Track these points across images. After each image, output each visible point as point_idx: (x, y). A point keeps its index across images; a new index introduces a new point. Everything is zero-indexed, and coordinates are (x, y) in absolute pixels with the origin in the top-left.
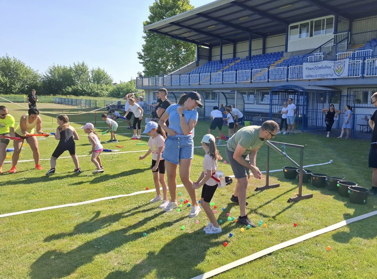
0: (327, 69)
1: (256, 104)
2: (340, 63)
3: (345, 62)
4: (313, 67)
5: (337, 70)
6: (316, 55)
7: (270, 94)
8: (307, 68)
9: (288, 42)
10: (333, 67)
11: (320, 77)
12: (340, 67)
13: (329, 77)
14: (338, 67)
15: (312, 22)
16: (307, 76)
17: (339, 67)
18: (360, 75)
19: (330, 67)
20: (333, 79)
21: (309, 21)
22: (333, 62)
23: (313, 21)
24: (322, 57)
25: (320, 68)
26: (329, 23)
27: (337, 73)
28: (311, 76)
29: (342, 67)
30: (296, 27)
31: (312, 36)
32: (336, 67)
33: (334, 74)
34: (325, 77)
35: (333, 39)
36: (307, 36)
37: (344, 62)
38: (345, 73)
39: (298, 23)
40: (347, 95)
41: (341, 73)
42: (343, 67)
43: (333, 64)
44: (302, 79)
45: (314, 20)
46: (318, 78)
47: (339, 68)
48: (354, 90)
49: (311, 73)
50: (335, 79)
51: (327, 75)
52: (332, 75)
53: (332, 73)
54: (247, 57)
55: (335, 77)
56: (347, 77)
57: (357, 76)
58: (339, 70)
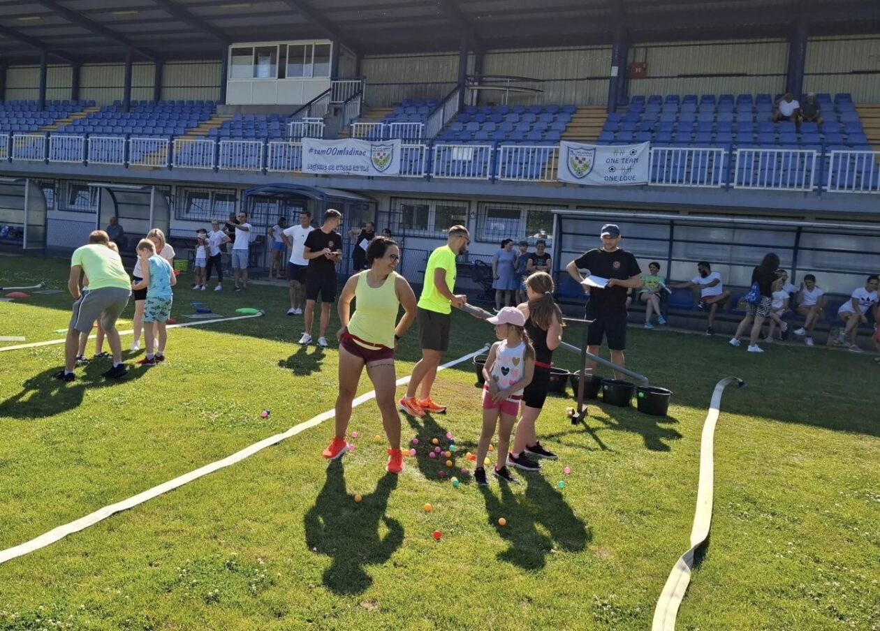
0: (357, 157)
1: (176, 219)
2: (383, 147)
3: (394, 146)
4: (325, 148)
5: (377, 161)
6: (307, 122)
7: (210, 197)
8: (311, 150)
9: (228, 81)
10: (368, 154)
11: (340, 172)
12: (384, 154)
13: (360, 172)
14: (379, 154)
15: (283, 48)
16: (313, 167)
17: (382, 154)
18: (423, 174)
19: (362, 153)
20: (369, 178)
21: (277, 44)
22: (370, 143)
23: (286, 45)
24: (320, 126)
25: (341, 152)
26: (321, 54)
27: (377, 167)
28: (320, 167)
29: (387, 155)
30: (247, 52)
31: (284, 78)
32: (374, 155)
33: (371, 168)
34: (352, 172)
35: (330, 90)
36: (272, 75)
37: (393, 145)
38: (394, 169)
39: (253, 45)
40: (388, 210)
41: (385, 167)
42: (389, 155)
43: (369, 148)
44: (299, 171)
45: (290, 43)
46: (335, 172)
47: (381, 157)
48: (403, 202)
49: (321, 160)
50: (373, 177)
51: (356, 168)
52: (366, 170)
53: (366, 165)
54: (116, 102)
55: (373, 173)
56: (397, 176)
57: (417, 176)
58: (381, 160)
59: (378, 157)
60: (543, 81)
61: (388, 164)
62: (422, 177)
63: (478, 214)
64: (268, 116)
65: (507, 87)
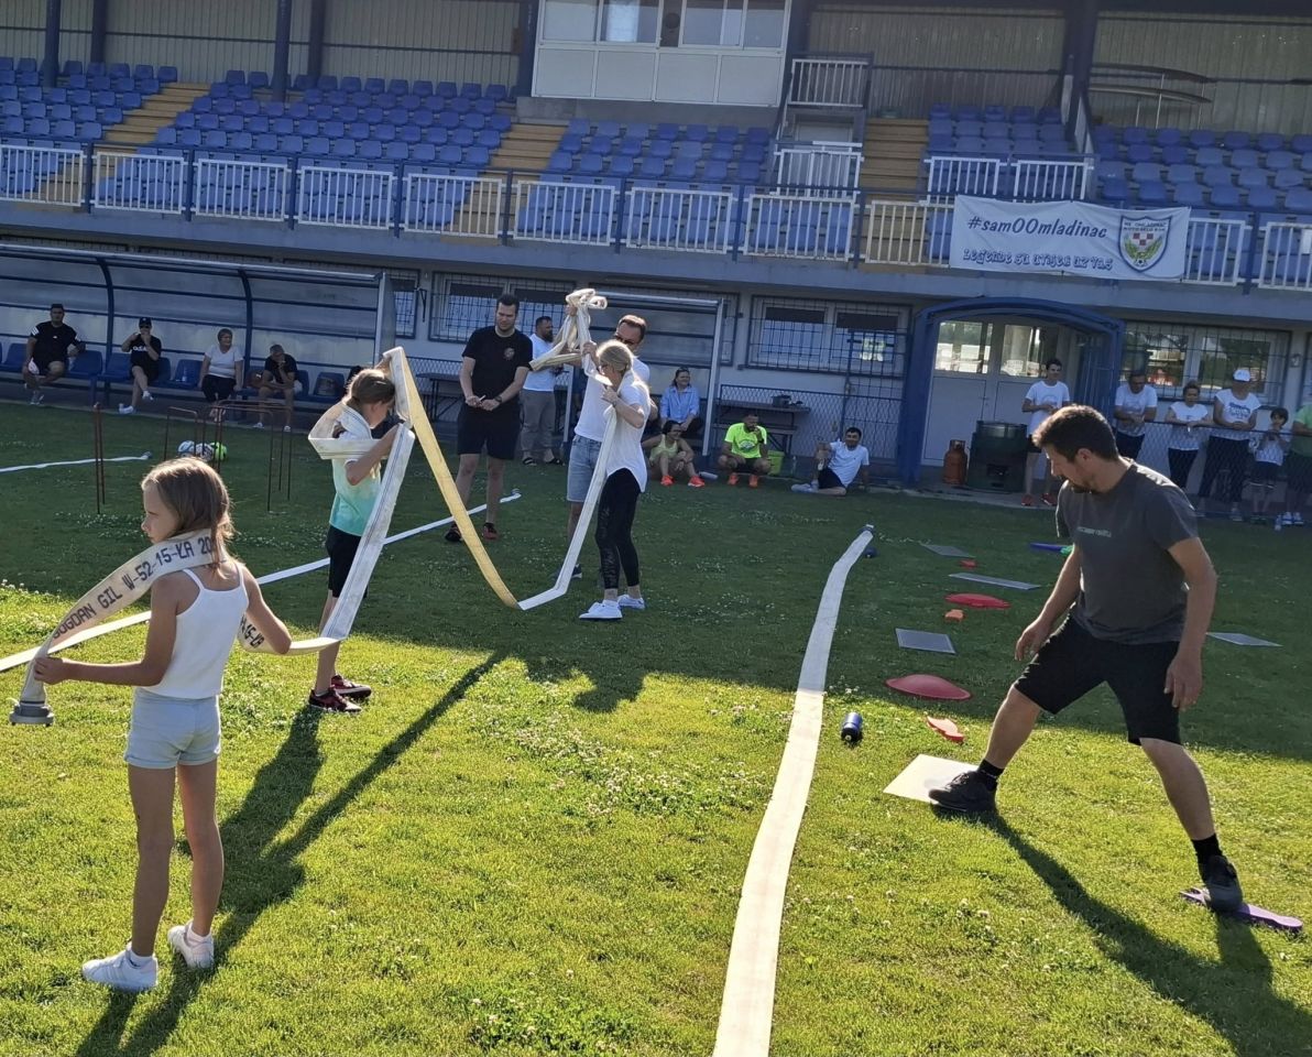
0: (1083, 240)
2: (1147, 222)
3: (1173, 220)
5: (1132, 250)
8: (975, 222)
10: (1112, 235)
11: (1042, 268)
12: (1150, 237)
13: (1090, 272)
14: (1136, 236)
16: (975, 256)
18: (1238, 280)
19: (1097, 233)
20: (1107, 282)
22: (1117, 211)
24: (853, 163)
25: (1046, 228)
27: (1131, 261)
28: (996, 258)
29: (1156, 237)
32: (1126, 237)
33: (1117, 263)
34: (1071, 270)
37: (1170, 218)
38: (1171, 266)
41: (1150, 262)
42: (1160, 238)
43: (1115, 222)
44: (940, 264)
46: (1032, 268)
47: (1143, 243)
49: (999, 243)
50: (1116, 282)
51: (1081, 262)
52: (1108, 267)
53: (1105, 258)
54: (235, 77)
55: (1120, 272)
56: (1177, 281)
57: (1221, 283)
58: (1142, 249)
59: (1136, 242)
60: (1214, 81)
61: (1156, 256)
62: (1234, 284)
63: (1306, 359)
64: (654, 128)
65: (1159, 91)
